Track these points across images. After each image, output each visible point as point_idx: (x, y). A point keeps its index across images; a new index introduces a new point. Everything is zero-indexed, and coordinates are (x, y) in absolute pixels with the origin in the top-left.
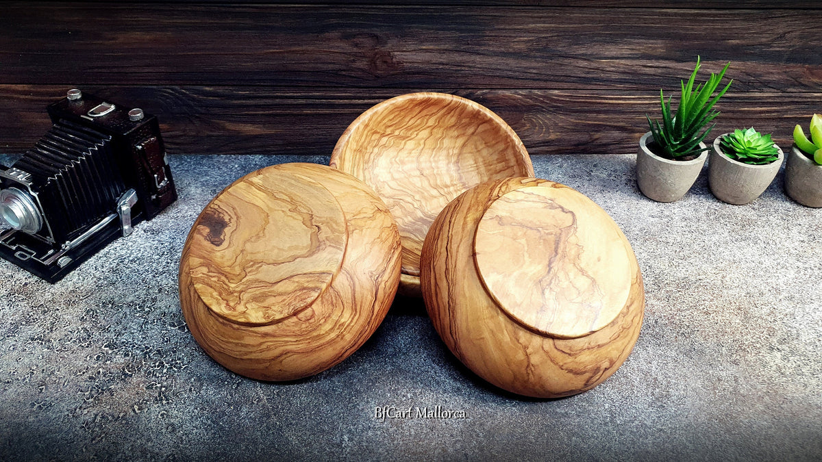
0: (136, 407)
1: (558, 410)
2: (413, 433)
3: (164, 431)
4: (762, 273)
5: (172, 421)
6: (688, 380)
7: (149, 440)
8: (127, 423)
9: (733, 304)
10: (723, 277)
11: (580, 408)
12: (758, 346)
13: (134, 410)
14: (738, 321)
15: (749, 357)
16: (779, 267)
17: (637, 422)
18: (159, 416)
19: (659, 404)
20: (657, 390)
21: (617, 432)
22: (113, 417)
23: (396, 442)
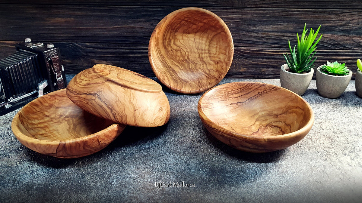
0: (18, 163)
1: (226, 175)
2: (149, 180)
3: (27, 173)
4: (342, 124)
5: (33, 169)
6: (298, 166)
7: (19, 176)
8: (12, 169)
9: (326, 136)
10: (321, 125)
11: (238, 175)
12: (338, 153)
13: (17, 164)
14: (327, 143)
15: (332, 158)
16: (351, 122)
17: (268, 182)
18: (28, 167)
19: (281, 175)
20: (281, 169)
21: (256, 186)
22: (6, 166)
23: (139, 184)
